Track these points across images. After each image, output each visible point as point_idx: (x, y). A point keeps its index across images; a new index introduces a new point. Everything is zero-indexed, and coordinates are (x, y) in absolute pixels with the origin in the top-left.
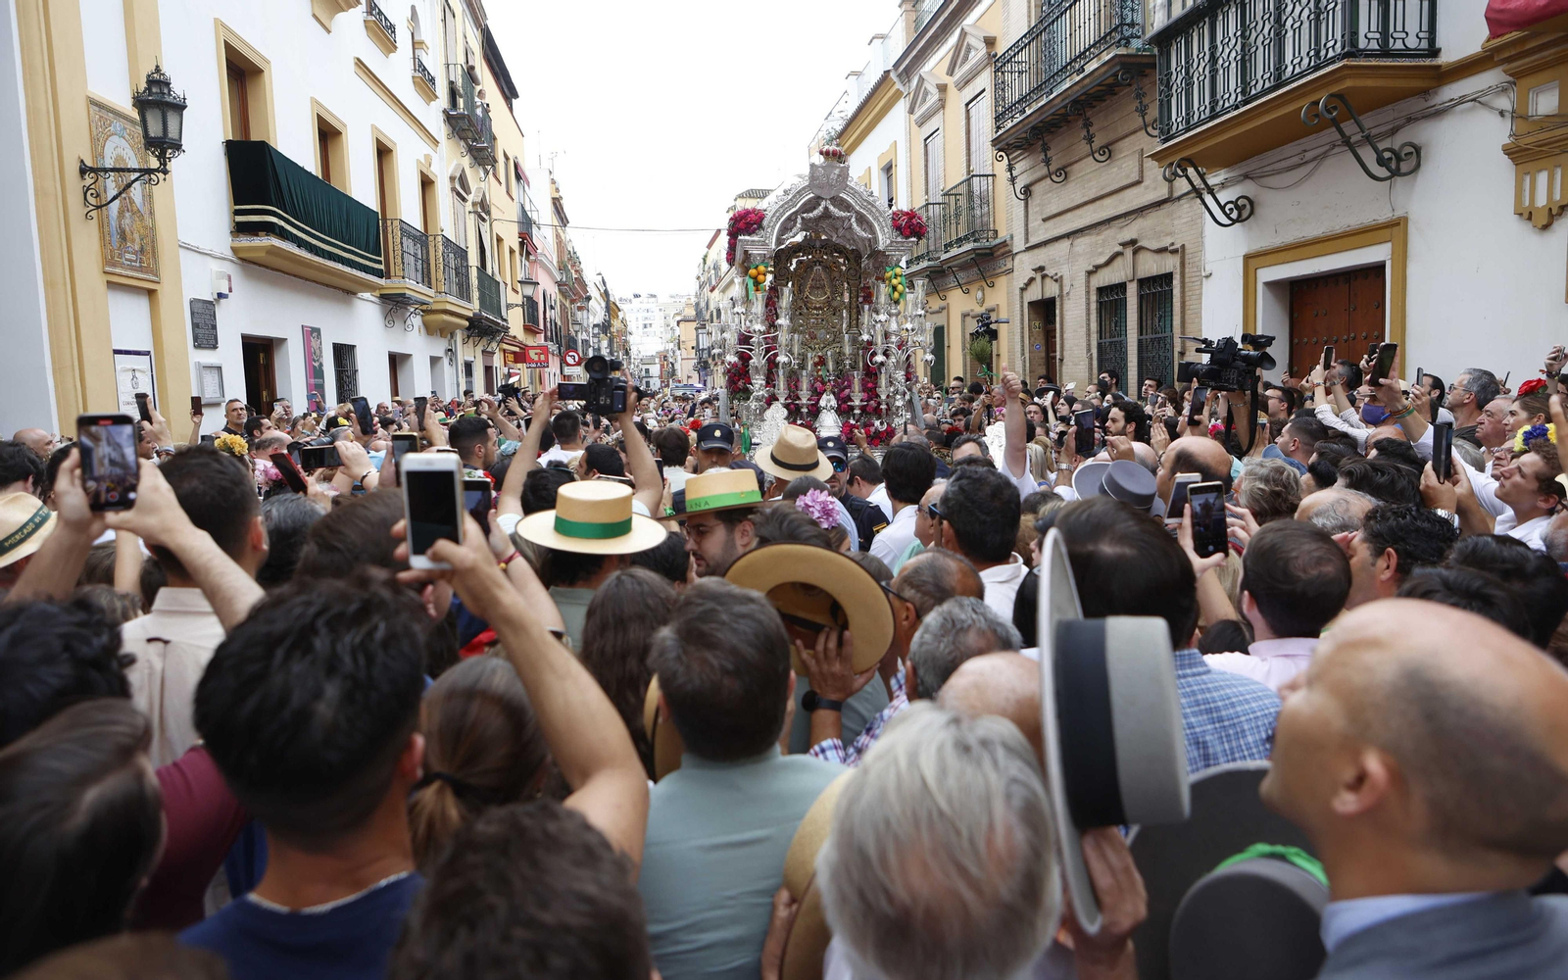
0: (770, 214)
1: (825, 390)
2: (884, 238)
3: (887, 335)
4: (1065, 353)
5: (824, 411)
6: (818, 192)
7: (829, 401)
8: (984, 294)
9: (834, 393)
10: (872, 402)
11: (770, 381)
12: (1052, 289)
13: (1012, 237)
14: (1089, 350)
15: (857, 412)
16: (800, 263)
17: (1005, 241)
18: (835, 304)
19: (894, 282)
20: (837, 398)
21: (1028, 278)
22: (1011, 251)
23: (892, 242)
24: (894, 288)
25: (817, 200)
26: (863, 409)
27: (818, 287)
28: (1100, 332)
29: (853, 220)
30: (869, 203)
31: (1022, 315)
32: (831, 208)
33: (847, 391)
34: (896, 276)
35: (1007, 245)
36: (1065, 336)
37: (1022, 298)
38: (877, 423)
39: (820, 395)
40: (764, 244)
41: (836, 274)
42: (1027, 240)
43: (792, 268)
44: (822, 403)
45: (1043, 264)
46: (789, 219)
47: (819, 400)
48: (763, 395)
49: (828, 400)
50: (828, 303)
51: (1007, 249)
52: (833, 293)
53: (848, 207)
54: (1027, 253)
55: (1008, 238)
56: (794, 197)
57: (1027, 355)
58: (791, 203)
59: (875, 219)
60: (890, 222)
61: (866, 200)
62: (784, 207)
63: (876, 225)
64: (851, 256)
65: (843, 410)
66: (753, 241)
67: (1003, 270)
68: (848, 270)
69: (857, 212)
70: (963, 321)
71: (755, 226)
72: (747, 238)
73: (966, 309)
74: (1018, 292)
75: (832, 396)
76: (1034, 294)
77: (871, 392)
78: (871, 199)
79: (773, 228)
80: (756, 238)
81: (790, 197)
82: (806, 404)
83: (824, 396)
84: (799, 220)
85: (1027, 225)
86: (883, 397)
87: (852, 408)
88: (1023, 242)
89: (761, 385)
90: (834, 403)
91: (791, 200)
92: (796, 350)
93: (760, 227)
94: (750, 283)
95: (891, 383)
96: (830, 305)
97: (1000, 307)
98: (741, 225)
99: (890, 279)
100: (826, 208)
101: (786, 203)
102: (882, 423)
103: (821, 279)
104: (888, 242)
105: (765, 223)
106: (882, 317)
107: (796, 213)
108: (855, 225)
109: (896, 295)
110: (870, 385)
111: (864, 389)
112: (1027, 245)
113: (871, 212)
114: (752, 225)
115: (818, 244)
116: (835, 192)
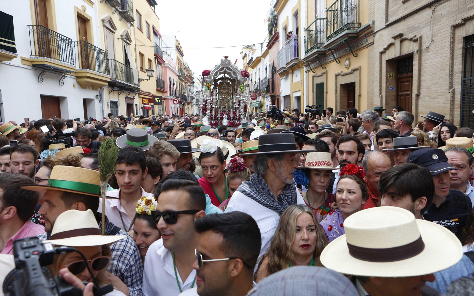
0: (212, 71)
2: (239, 77)
3: (239, 101)
4: (421, 91)
5: (224, 119)
6: (224, 66)
8: (350, 62)
10: (235, 117)
11: (211, 111)
12: (409, 48)
13: (373, 22)
14: (451, 85)
15: (232, 119)
16: (220, 82)
17: (369, 25)
18: (229, 93)
19: (242, 88)
21: (388, 44)
22: (372, 31)
23: (241, 78)
24: (242, 89)
25: (223, 68)
26: (233, 118)
27: (225, 88)
28: (464, 72)
30: (235, 69)
31: (381, 69)
32: (227, 70)
33: (230, 113)
34: (242, 86)
35: (370, 28)
36: (422, 78)
37: (381, 58)
38: (237, 122)
40: (210, 78)
41: (229, 85)
42: (387, 20)
43: (218, 84)
44: (224, 117)
45: (402, 32)
46: (217, 72)
49: (225, 116)
50: (227, 92)
51: (369, 30)
52: (228, 90)
53: (231, 70)
54: (386, 29)
55: (371, 23)
57: (384, 94)
58: (217, 68)
60: (240, 73)
62: (215, 70)
63: (237, 74)
64: (233, 81)
65: (229, 119)
67: (365, 45)
68: (232, 84)
69: (233, 71)
70: (336, 78)
72: (206, 77)
73: (338, 72)
74: (378, 55)
75: (226, 115)
76: (393, 53)
77: (235, 113)
79: (212, 75)
80: (208, 77)
82: (220, 117)
84: (219, 73)
85: (387, 11)
86: (238, 115)
88: (384, 22)
90: (227, 117)
92: (218, 104)
93: (209, 74)
94: (207, 87)
95: (240, 112)
96: (227, 93)
97: (362, 67)
98: (205, 74)
99: (241, 87)
100: (225, 70)
103: (225, 86)
105: (210, 73)
106: (238, 96)
108: (232, 74)
109: (242, 91)
111: (233, 113)
112: (387, 24)
114: (207, 74)
115: (225, 78)
116: (227, 66)
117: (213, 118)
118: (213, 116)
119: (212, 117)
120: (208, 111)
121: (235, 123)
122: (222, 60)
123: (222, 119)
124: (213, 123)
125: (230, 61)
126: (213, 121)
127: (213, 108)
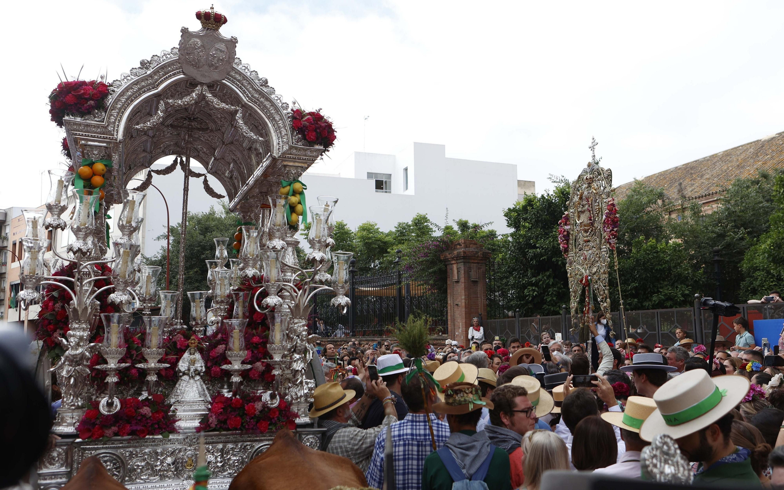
0: (119, 91)
1: (188, 347)
2: (280, 142)
5: (186, 378)
6: (192, 73)
7: (193, 362)
9: (201, 350)
10: (258, 364)
11: (97, 333)
15: (236, 379)
20: (206, 358)
23: (291, 148)
24: (293, 209)
25: (190, 84)
29: (239, 115)
30: (261, 94)
32: (209, 96)
33: (221, 347)
34: (295, 193)
39: (180, 353)
40: (105, 130)
44: (183, 366)
46: (147, 101)
47: (178, 360)
48: (82, 354)
53: (236, 100)
56: (155, 73)
58: (151, 80)
59: (269, 118)
60: (288, 122)
61: (257, 91)
62: (140, 85)
63: (270, 125)
66: (88, 125)
69: (245, 106)
71: (92, 102)
72: (78, 117)
75: (198, 356)
78: (265, 90)
79: (121, 112)
80: (93, 122)
81: (149, 72)
82: (154, 369)
83: (186, 355)
84: (162, 106)
86: (276, 357)
87: (228, 374)
89: (81, 338)
90: (200, 365)
91: (150, 76)
93: (101, 106)
95: (288, 336)
99: (286, 196)
100: (202, 97)
101: (142, 80)
102: (273, 397)
104: (286, 148)
105: (110, 100)
106: (275, 245)
107: (158, 96)
108: (241, 123)
109: (296, 218)
110: (256, 339)
111: (248, 345)
113: (264, 108)
114: (87, 100)
116: (215, 76)
117: (112, 379)
118: (112, 364)
119: (104, 374)
120: (78, 332)
121: (258, 406)
122: (185, 31)
123: (170, 377)
124: (103, 410)
125: (233, 42)
126: (104, 401)
127: (116, 307)
